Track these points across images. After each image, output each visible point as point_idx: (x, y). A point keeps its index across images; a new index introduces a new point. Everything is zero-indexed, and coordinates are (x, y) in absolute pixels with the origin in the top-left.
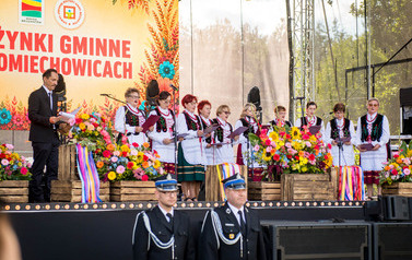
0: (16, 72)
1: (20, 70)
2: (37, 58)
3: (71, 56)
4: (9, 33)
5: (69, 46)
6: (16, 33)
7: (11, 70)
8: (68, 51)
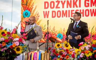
0: (65, 17)
1: (67, 17)
2: (74, 11)
3: (89, 8)
4: (62, 2)
5: (88, 4)
6: (65, 1)
7: (63, 17)
8: (88, 6)
